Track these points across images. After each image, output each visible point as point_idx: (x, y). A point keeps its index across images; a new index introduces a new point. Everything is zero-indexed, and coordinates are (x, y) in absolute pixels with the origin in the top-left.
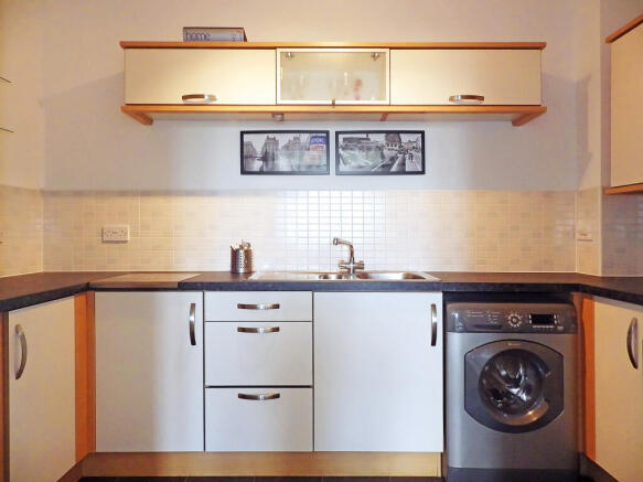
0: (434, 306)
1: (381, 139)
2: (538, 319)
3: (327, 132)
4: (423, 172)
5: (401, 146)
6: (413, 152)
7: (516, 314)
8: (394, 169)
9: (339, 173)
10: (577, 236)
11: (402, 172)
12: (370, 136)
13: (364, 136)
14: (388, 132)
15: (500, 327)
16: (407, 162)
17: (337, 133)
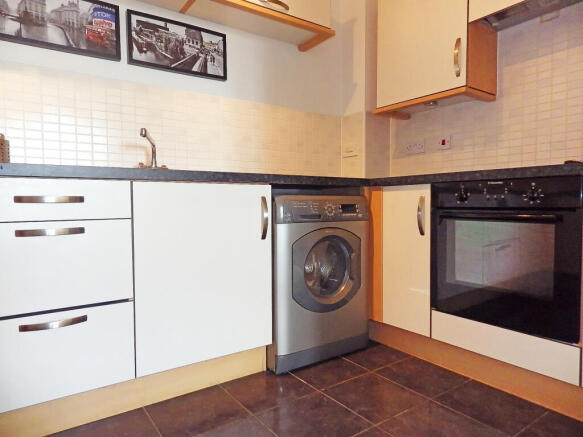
0: (264, 199)
1: (181, 32)
2: (347, 208)
3: (117, 8)
4: (224, 78)
5: (202, 46)
6: (214, 54)
7: (331, 203)
8: (195, 68)
9: (131, 61)
10: (343, 154)
11: (203, 74)
12: (169, 25)
13: (162, 24)
14: (189, 27)
15: (320, 216)
16: (209, 64)
17: (130, 13)
